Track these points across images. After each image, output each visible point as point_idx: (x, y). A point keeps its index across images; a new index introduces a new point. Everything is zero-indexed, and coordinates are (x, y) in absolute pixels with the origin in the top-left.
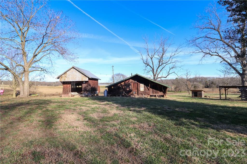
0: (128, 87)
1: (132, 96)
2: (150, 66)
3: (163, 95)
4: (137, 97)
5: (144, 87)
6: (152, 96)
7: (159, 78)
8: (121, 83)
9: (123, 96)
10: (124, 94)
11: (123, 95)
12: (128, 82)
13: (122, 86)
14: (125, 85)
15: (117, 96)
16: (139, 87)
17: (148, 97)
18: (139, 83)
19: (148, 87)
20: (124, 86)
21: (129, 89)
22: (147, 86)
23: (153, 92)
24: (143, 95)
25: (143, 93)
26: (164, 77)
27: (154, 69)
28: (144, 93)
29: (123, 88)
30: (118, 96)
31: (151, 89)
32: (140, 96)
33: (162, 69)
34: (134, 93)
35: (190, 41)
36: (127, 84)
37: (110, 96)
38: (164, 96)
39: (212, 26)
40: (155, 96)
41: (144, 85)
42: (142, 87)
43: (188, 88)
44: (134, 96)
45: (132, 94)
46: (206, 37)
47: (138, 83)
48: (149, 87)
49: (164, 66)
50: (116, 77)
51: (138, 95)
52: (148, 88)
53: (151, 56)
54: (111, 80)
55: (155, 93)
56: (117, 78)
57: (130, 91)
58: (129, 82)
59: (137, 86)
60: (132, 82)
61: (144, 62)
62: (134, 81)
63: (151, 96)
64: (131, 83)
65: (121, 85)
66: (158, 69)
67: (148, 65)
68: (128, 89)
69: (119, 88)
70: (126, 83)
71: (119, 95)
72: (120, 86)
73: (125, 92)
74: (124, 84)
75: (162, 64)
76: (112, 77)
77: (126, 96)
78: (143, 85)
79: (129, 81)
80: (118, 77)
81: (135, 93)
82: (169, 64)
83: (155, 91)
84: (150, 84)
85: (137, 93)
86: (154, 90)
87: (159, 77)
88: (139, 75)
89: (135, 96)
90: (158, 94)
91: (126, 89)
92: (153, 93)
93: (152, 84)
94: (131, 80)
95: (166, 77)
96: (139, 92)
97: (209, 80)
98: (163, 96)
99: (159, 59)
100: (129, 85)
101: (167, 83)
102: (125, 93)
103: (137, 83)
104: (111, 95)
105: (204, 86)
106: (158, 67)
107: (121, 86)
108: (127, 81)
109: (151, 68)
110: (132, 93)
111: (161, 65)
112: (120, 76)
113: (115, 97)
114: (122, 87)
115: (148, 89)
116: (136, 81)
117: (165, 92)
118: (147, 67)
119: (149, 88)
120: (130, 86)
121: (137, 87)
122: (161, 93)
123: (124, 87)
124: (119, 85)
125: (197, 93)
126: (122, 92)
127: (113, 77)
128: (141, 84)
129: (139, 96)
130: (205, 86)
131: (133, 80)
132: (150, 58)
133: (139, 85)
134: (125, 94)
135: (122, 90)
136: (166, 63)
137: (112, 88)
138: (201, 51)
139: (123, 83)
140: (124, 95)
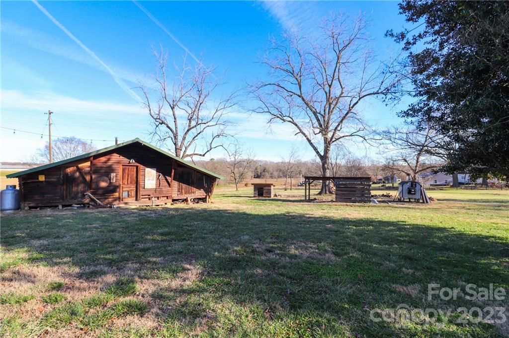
0: (106, 178)
1: (118, 204)
2: (168, 127)
3: (204, 197)
4: (133, 205)
5: (158, 179)
6: (177, 200)
7: (188, 156)
8: (80, 166)
9: (85, 206)
10: (87, 201)
11: (84, 204)
12: (106, 162)
13: (80, 173)
14: (95, 170)
15: (60, 207)
16: (140, 178)
17: (166, 204)
18: (142, 166)
19: (167, 177)
20: (89, 173)
21: (106, 182)
22: (164, 175)
23: (180, 191)
24: (153, 199)
25: (153, 194)
26: (200, 155)
27: (177, 133)
28: (157, 193)
29: (85, 179)
30: (64, 206)
31: (175, 184)
32: (143, 203)
33: (197, 136)
34: (125, 194)
35: (252, 86)
36: (101, 167)
37: (31, 208)
38: (206, 198)
39: (289, 68)
40: (186, 200)
41: (157, 171)
42: (151, 178)
43: (236, 180)
44: (122, 205)
45: (119, 198)
46: (278, 85)
47: (138, 164)
48: (170, 176)
49: (202, 130)
50: (59, 148)
51: (136, 200)
52: (166, 180)
53: (171, 103)
54: (42, 155)
55: (185, 193)
56: (62, 151)
57: (111, 188)
58: (110, 163)
59: (135, 175)
60: (118, 163)
61: (153, 114)
62: (125, 160)
63: (173, 200)
64: (115, 166)
65: (79, 169)
66: (188, 135)
67: (161, 124)
68: (103, 184)
69: (70, 180)
70: (99, 165)
71: (67, 204)
72: (75, 172)
73: (92, 193)
74: (90, 167)
75: (198, 124)
76: (46, 146)
77: (97, 206)
78: (155, 172)
79: (109, 160)
80: (68, 148)
81: (128, 195)
82: (213, 126)
83: (186, 188)
84: (173, 171)
85: (133, 193)
86: (184, 186)
87: (188, 153)
88: (143, 143)
89: (126, 203)
90: (193, 195)
91: (97, 183)
92: (181, 193)
93: (180, 170)
94: (116, 157)
95: (204, 155)
96: (142, 192)
97: (260, 165)
98: (204, 200)
99: (190, 113)
100: (108, 171)
101: (215, 169)
102: (92, 196)
103: (137, 167)
104: (31, 205)
105: (253, 175)
106: (188, 131)
107: (78, 174)
108: (103, 159)
109: (171, 130)
110: (116, 195)
111: (195, 126)
112: (73, 146)
113: (49, 211)
114: (81, 179)
115: (168, 182)
116: (132, 161)
117: (209, 191)
118: (157, 128)
119: (170, 181)
120: (113, 175)
121: (135, 178)
122: (200, 193)
123: (88, 178)
124: (69, 170)
125: (262, 189)
126: (80, 195)
127: (49, 148)
128: (148, 170)
129: (141, 203)
130: (255, 175)
131: (121, 157)
132: (170, 105)
133: (140, 173)
134: (92, 200)
135: (81, 188)
136: (205, 123)
137: (42, 182)
138: (266, 110)
139: (88, 164)
140: (88, 204)
